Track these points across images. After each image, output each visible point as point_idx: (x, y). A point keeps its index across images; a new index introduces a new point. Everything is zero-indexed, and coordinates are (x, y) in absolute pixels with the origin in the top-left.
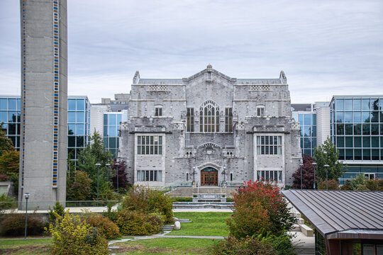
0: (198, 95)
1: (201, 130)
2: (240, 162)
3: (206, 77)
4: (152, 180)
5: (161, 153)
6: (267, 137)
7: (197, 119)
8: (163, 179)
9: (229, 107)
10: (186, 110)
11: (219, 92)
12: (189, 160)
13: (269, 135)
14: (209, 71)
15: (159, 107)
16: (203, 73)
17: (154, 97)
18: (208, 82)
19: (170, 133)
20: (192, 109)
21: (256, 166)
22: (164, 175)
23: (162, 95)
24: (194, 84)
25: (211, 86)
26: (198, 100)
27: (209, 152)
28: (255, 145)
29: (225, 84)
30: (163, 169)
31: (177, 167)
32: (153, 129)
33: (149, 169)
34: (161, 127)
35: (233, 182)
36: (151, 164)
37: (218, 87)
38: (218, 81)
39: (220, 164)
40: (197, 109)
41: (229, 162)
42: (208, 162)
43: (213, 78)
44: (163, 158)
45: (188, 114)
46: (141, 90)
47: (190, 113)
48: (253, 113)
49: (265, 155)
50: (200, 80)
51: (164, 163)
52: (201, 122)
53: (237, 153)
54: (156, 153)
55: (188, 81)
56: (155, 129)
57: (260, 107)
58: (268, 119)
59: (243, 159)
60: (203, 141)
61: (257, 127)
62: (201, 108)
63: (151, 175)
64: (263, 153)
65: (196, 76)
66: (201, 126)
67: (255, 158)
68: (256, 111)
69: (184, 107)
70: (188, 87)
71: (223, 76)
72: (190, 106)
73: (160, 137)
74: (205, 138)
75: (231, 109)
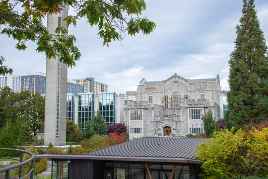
0: (170, 89)
1: (172, 107)
2: (182, 123)
3: (174, 79)
4: (137, 132)
5: (141, 119)
6: (194, 110)
7: (169, 101)
8: (143, 132)
9: (186, 94)
10: (164, 97)
11: (180, 87)
12: (157, 122)
13: (195, 109)
14: (175, 76)
15: (151, 95)
16: (172, 77)
17: (148, 91)
18: (175, 82)
19: (147, 109)
20: (167, 96)
21: (189, 125)
22: (143, 130)
23: (152, 89)
24: (168, 83)
25: (176, 84)
26: (170, 91)
27: (166, 118)
28: (188, 115)
29: (184, 82)
30: (143, 127)
31: (151, 126)
32: (137, 107)
33: (136, 127)
34: (141, 106)
35: (179, 133)
36: (137, 125)
37: (180, 84)
38: (180, 81)
39: (172, 124)
40: (169, 96)
41: (176, 123)
42: (166, 123)
43: (177, 79)
44: (143, 122)
45: (165, 99)
46: (142, 87)
47: (166, 98)
48: (199, 97)
49: (194, 120)
50: (171, 81)
51: (143, 124)
52: (172, 103)
53: (181, 119)
54: (139, 119)
55: (165, 82)
56: (139, 107)
57: (202, 94)
58: (196, 100)
59: (184, 122)
60: (170, 112)
61: (189, 105)
62: (172, 96)
63: (137, 130)
64: (192, 118)
65: (169, 79)
66: (172, 105)
67: (189, 121)
68: (200, 96)
69: (163, 95)
70: (165, 85)
71: (182, 78)
72: (166, 95)
73: (141, 111)
74: (171, 111)
75: (187, 95)
